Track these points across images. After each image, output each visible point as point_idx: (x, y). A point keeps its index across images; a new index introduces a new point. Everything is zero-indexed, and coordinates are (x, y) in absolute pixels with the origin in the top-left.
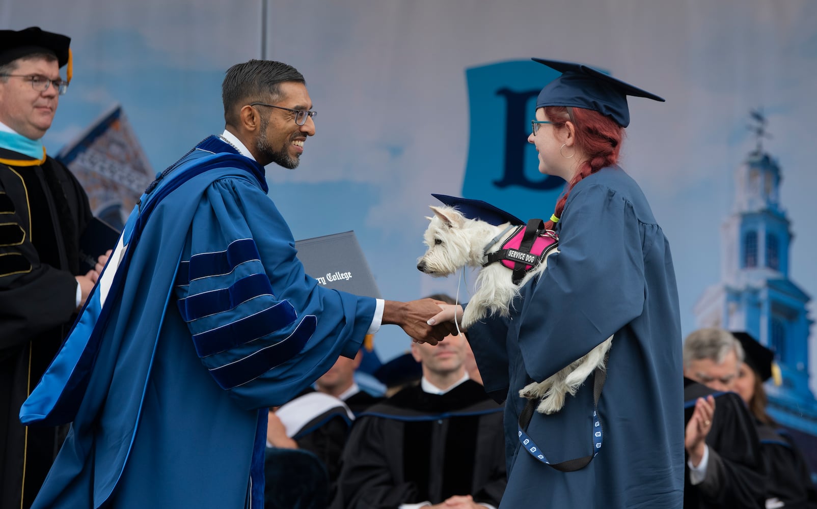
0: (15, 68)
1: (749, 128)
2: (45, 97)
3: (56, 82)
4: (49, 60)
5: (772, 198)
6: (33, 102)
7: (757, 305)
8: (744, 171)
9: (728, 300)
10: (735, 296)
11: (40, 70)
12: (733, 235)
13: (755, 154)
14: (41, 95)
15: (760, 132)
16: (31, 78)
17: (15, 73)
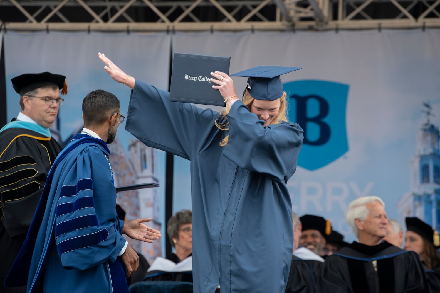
0: (37, 93)
1: (423, 111)
2: (52, 108)
3: (57, 100)
4: (54, 89)
5: (436, 147)
6: (46, 111)
7: (431, 203)
8: (421, 133)
9: (415, 200)
10: (418, 198)
11: (49, 95)
12: (416, 167)
13: (426, 125)
14: (50, 107)
15: (429, 113)
16: (45, 99)
17: (37, 95)
